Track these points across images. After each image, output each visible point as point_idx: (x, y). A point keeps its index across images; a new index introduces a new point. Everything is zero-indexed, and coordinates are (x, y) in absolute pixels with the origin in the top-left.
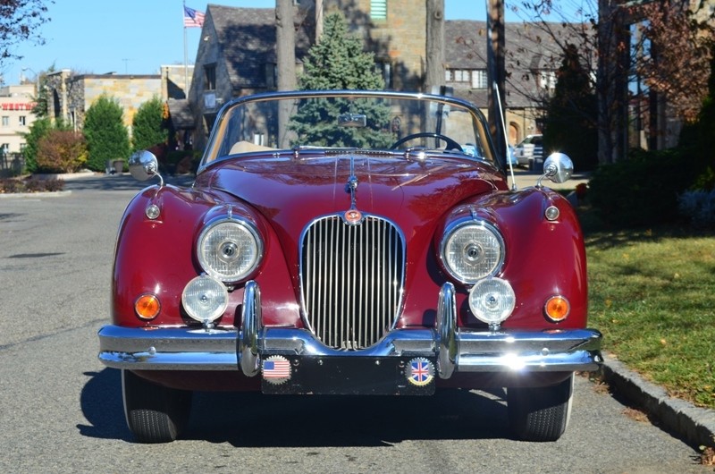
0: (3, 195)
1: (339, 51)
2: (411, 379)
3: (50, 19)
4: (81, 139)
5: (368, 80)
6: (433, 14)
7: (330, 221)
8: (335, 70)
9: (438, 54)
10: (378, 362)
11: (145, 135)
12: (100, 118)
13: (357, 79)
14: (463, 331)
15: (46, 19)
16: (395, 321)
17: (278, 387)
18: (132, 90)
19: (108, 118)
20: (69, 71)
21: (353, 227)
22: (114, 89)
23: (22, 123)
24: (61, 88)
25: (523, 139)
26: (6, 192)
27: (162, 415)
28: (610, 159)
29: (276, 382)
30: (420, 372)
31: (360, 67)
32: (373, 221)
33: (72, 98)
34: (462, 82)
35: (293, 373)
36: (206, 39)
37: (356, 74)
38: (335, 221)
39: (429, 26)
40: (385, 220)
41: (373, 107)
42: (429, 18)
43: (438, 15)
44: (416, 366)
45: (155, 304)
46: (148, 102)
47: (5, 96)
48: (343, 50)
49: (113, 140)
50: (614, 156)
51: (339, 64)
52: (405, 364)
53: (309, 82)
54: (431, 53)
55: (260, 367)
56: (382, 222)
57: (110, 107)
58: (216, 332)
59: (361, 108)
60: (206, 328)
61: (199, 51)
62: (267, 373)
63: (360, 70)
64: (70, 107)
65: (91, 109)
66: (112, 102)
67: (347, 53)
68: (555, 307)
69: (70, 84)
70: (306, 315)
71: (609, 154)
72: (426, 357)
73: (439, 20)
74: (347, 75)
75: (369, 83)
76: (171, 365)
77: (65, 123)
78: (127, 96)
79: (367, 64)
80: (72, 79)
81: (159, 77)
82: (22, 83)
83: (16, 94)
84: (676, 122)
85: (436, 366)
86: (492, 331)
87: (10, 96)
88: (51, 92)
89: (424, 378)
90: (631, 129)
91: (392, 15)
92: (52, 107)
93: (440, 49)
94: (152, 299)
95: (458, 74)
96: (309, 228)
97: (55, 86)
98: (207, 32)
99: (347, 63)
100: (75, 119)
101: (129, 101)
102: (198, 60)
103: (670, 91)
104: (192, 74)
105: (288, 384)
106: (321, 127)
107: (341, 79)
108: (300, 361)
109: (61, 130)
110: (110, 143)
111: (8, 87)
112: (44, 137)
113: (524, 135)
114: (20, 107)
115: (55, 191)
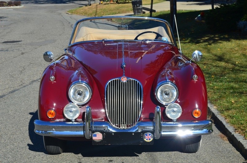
2: (145, 140)
7: (116, 80)
10: (133, 134)
14: (163, 122)
16: (139, 117)
17: (98, 142)
21: (124, 83)
27: (57, 147)
29: (97, 141)
30: (148, 137)
32: (131, 80)
35: (103, 138)
38: (118, 80)
40: (135, 80)
44: (147, 135)
45: (54, 113)
52: (143, 134)
55: (92, 136)
56: (134, 81)
58: (76, 123)
60: (72, 121)
62: (94, 138)
68: (196, 113)
70: (108, 115)
72: (150, 132)
76: (60, 135)
85: (154, 135)
86: (174, 122)
89: (150, 139)
94: (53, 111)
96: (108, 83)
105: (101, 141)
108: (106, 134)
115: (18, 6)
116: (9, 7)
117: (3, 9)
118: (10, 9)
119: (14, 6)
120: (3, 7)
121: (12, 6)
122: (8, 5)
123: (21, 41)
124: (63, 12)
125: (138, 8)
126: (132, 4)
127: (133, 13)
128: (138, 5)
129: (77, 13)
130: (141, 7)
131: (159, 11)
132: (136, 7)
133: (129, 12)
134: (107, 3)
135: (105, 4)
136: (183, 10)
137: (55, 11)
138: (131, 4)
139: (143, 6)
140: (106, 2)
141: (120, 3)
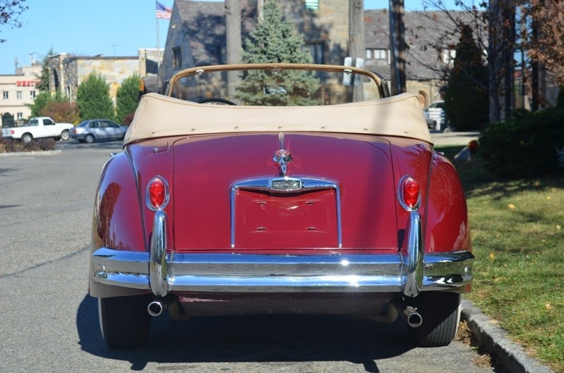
0: (5, 154)
1: (275, 33)
3: (27, 7)
4: (75, 108)
5: (299, 56)
6: (354, 4)
8: (272, 48)
9: (359, 36)
11: (126, 105)
12: (90, 90)
13: (290, 56)
15: (24, 7)
18: (116, 69)
19: (97, 91)
20: (66, 54)
22: (102, 68)
23: (32, 96)
24: (59, 68)
25: (430, 104)
26: (7, 152)
28: (499, 119)
31: (292, 46)
33: (68, 76)
34: (380, 59)
36: (174, 27)
37: (289, 52)
39: (352, 13)
41: (303, 79)
42: (351, 6)
43: (358, 4)
46: (129, 78)
47: (19, 75)
48: (278, 32)
49: (100, 108)
50: (503, 116)
51: (275, 44)
53: (250, 58)
54: (353, 35)
57: (98, 83)
59: (294, 80)
61: (168, 36)
63: (292, 49)
64: (67, 83)
65: (83, 84)
66: (100, 79)
67: (281, 34)
69: (66, 65)
71: (498, 114)
73: (359, 8)
74: (282, 52)
75: (299, 59)
77: (63, 96)
78: (112, 73)
79: (297, 43)
80: (68, 60)
81: (137, 58)
82: (33, 65)
83: (28, 74)
84: (555, 88)
87: (23, 75)
88: (51, 71)
90: (517, 93)
91: (323, 6)
92: (53, 83)
93: (360, 32)
95: (377, 53)
97: (54, 66)
98: (174, 22)
99: (281, 42)
100: (71, 93)
101: (113, 77)
102: (167, 44)
103: (549, 61)
104: (162, 55)
106: (260, 96)
107: (276, 56)
109: (59, 102)
110: (98, 111)
111: (22, 68)
112: (46, 107)
113: (431, 101)
114: (31, 84)
115: (48, 150)
116: (28, 153)
117: (12, 157)
118: (29, 156)
119: (38, 150)
120: (12, 154)
121: (35, 150)
122: (26, 148)
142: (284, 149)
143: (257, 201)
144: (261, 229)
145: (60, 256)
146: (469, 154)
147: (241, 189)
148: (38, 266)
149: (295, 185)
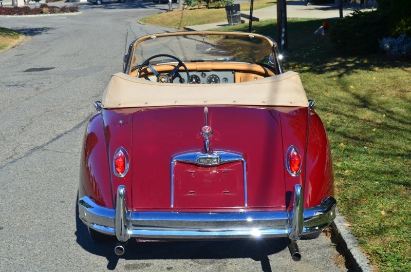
0: (49, 15)
115: (74, 12)
117: (53, 16)
118: (63, 16)
119: (69, 12)
120: (54, 14)
121: (66, 12)
122: (61, 11)
123: (53, 68)
124: (134, 22)
125: (234, 15)
126: (226, 9)
127: (227, 23)
128: (234, 11)
129: (151, 22)
130: (238, 14)
131: (264, 20)
132: (232, 14)
133: (222, 21)
134: (193, 8)
135: (191, 9)
136: (298, 18)
137: (123, 19)
138: (224, 9)
139: (242, 12)
140: (192, 6)
141: (211, 8)
142: (208, 125)
143: (189, 171)
144: (191, 193)
145: (72, 127)
146: (323, 31)
147: (178, 162)
148: (58, 137)
149: (215, 160)
